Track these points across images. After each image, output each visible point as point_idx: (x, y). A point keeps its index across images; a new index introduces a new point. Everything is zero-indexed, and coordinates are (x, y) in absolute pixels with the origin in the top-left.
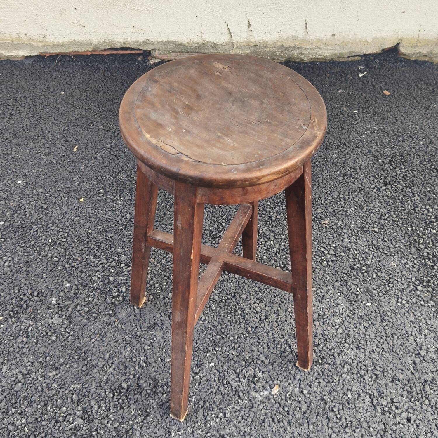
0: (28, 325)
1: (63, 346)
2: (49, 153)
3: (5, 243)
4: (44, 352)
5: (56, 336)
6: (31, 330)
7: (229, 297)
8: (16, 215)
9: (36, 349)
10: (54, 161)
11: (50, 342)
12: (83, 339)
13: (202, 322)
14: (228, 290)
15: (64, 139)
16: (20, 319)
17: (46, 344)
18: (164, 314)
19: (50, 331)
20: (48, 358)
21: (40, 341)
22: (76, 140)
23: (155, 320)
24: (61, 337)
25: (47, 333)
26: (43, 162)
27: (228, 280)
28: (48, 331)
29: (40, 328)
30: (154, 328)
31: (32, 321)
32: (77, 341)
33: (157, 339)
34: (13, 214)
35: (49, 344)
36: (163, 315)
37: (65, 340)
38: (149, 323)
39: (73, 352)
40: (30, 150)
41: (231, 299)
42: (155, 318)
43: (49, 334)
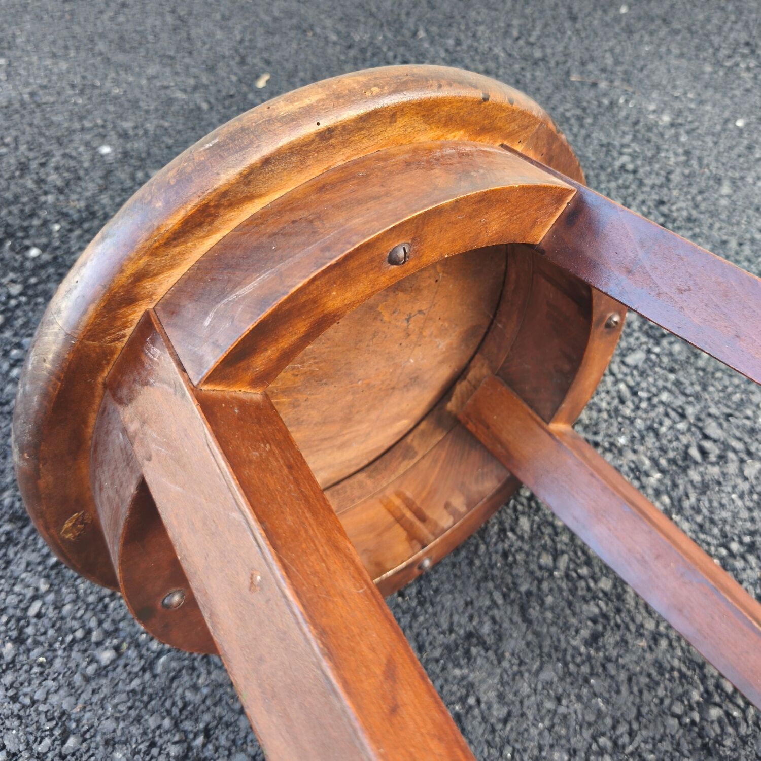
0: (30, 593)
1: (134, 691)
2: (195, 88)
3: (27, 308)
4: (63, 713)
5: (117, 649)
6: (39, 616)
7: (735, 546)
8: (77, 232)
9: (39, 695)
10: (205, 106)
11: (91, 670)
12: (209, 673)
13: (643, 643)
14: (725, 521)
15: (238, 59)
16: (12, 567)
17: (77, 679)
18: (505, 596)
19: (100, 623)
20: (71, 742)
21: (58, 664)
22: (268, 63)
23: (471, 618)
24: (132, 653)
25: (89, 632)
26: (175, 107)
27: (719, 483)
28: (93, 623)
29: (67, 608)
30: (467, 653)
31: (47, 577)
32: (185, 678)
33: (478, 701)
34: (71, 231)
35: (87, 679)
36: (500, 601)
37: (143, 669)
38: (451, 631)
39: (167, 723)
40: (150, 79)
41: (743, 557)
42: (470, 610)
43: (95, 636)
